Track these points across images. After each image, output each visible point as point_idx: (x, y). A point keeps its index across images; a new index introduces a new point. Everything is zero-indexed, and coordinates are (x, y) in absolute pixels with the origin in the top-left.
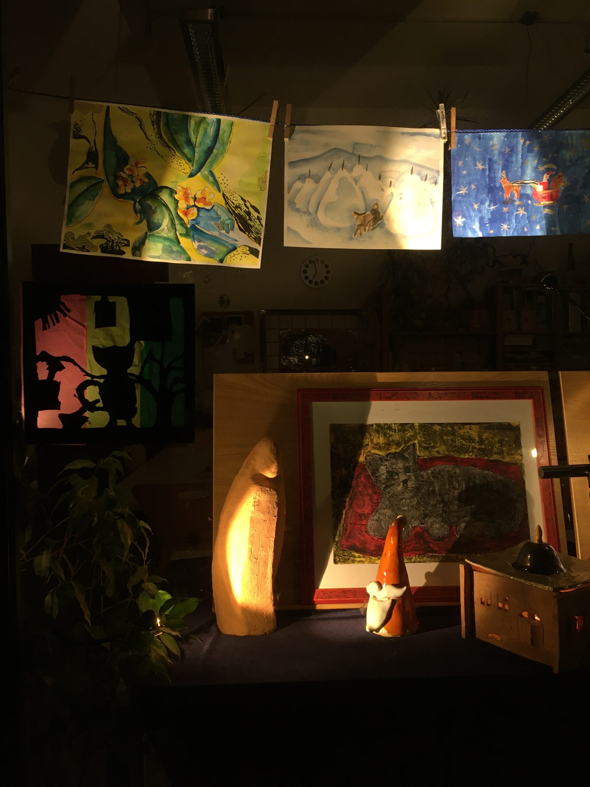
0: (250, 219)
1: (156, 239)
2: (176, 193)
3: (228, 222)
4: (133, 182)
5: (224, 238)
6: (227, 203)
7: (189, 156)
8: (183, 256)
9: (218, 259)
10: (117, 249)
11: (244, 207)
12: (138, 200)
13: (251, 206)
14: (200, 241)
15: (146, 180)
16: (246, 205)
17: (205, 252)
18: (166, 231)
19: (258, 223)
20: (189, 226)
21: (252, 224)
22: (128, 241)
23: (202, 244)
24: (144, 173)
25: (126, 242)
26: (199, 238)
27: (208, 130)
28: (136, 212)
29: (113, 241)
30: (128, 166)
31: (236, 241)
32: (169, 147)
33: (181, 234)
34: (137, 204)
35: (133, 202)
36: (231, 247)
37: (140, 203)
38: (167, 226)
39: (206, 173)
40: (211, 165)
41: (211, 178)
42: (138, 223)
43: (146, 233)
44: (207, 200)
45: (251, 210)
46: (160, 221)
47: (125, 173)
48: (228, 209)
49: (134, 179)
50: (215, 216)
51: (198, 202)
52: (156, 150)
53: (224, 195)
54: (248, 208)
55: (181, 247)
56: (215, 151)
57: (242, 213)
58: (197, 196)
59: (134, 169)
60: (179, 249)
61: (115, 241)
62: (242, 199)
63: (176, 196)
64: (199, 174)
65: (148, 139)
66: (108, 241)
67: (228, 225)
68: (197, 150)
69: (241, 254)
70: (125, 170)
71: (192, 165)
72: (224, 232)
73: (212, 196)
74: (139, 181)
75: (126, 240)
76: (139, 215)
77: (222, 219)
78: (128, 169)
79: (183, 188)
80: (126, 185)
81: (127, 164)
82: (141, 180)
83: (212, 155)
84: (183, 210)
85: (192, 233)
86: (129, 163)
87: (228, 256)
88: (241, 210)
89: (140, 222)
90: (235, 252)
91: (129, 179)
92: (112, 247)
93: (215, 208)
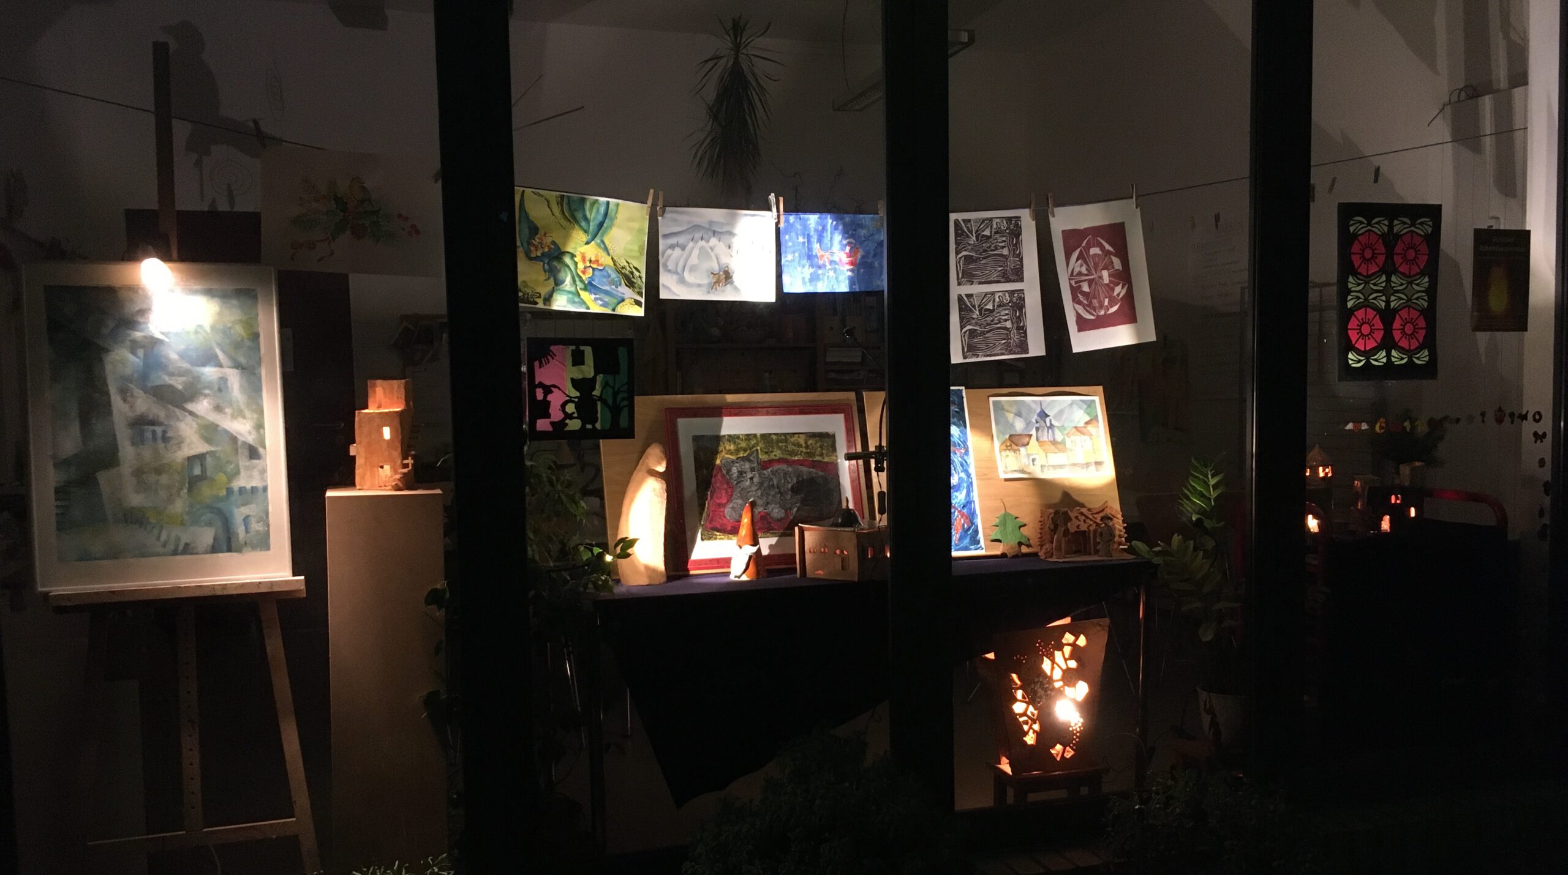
0: (633, 277)
1: (562, 293)
2: (576, 257)
3: (617, 279)
4: (542, 247)
5: (614, 292)
6: (615, 265)
7: (585, 228)
8: (583, 306)
9: (611, 308)
10: (532, 300)
11: (628, 268)
12: (546, 262)
13: (634, 267)
14: (595, 294)
15: (553, 247)
16: (630, 267)
17: (601, 303)
18: (569, 286)
19: (640, 280)
20: (586, 282)
21: (635, 281)
22: (540, 294)
23: (597, 296)
24: (551, 241)
25: (538, 295)
26: (595, 291)
27: (600, 208)
28: (545, 271)
29: (528, 294)
30: (538, 236)
31: (624, 294)
32: (570, 221)
33: (581, 289)
34: (546, 265)
35: (542, 264)
36: (620, 299)
37: (548, 263)
38: (570, 282)
39: (599, 241)
40: (603, 236)
41: (602, 246)
42: (546, 280)
43: (554, 288)
44: (600, 262)
45: (634, 270)
46: (564, 278)
47: (535, 241)
48: (616, 269)
49: (543, 246)
50: (606, 274)
51: (593, 263)
52: (560, 224)
53: (612, 258)
54: (631, 269)
55: (581, 299)
56: (605, 225)
57: (627, 273)
58: (592, 259)
59: (543, 237)
60: (579, 300)
61: (530, 294)
62: (627, 262)
63: (576, 259)
64: (593, 242)
65: (553, 215)
66: (524, 294)
67: (617, 281)
68: (591, 224)
69: (629, 305)
70: (536, 238)
71: (588, 236)
72: (614, 287)
73: (603, 259)
74: (547, 247)
75: (538, 293)
76: (547, 273)
77: (612, 277)
78: (538, 238)
79: (581, 253)
80: (537, 250)
81: (537, 234)
82: (548, 246)
83: (603, 228)
84: (581, 269)
85: (589, 287)
86: (539, 232)
87: (619, 306)
88: (626, 270)
89: (548, 279)
90: (624, 303)
91: (539, 246)
92: (528, 298)
93: (606, 268)
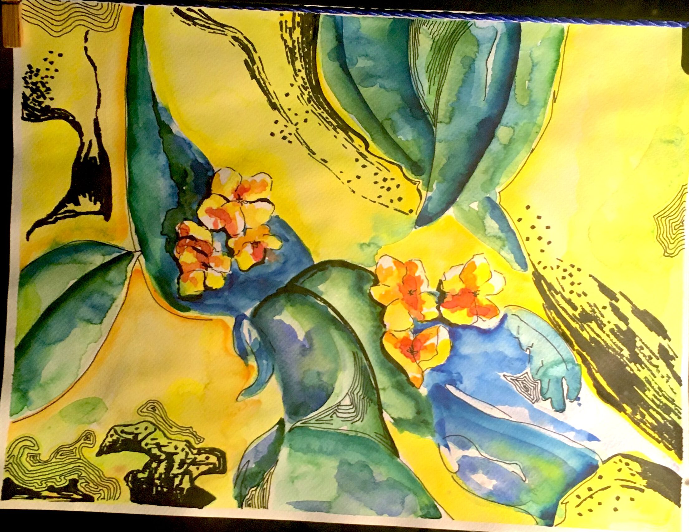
2: (376, 282)
3: (560, 371)
4: (230, 253)
5: (549, 431)
6: (550, 305)
7: (415, 153)
8: (410, 499)
9: (535, 509)
10: (186, 485)
11: (609, 318)
12: (248, 313)
13: (636, 311)
14: (464, 446)
15: (274, 244)
16: (616, 311)
17: (490, 484)
18: (347, 411)
19: (664, 369)
20: (424, 391)
22: (222, 456)
23: (472, 452)
24: (266, 219)
25: (213, 459)
26: (464, 432)
27: (480, 64)
28: (243, 354)
29: (170, 456)
31: (591, 438)
32: (346, 129)
33: (398, 422)
34: (246, 324)
35: (230, 321)
36: (575, 464)
37: (255, 318)
38: (351, 393)
39: (475, 206)
40: (491, 181)
41: (492, 225)
42: (250, 391)
43: (281, 423)
44: (482, 298)
46: (325, 379)
47: (200, 224)
48: (556, 327)
49: (231, 243)
50: (510, 351)
51: (454, 306)
52: (303, 143)
53: (538, 278)
54: (624, 319)
55: (403, 469)
56: (502, 133)
57: (610, 340)
58: (446, 288)
59: (233, 209)
60: (395, 475)
61: (177, 459)
62: (603, 288)
63: (376, 292)
64: (451, 212)
65: (274, 106)
66: (155, 458)
67: (559, 381)
68: (441, 131)
69: (616, 489)
70: (202, 214)
71: (428, 185)
72: (545, 406)
73: (497, 283)
75: (212, 451)
76: (252, 362)
77: (537, 362)
79: (397, 262)
80: (206, 266)
81: (208, 194)
82: (255, 244)
83: (494, 146)
84: (401, 335)
85: (434, 417)
86: (215, 188)
87: (571, 498)
88: (601, 326)
89: (260, 384)
90: (593, 482)
91: (218, 246)
92: (168, 480)
93: (512, 324)
